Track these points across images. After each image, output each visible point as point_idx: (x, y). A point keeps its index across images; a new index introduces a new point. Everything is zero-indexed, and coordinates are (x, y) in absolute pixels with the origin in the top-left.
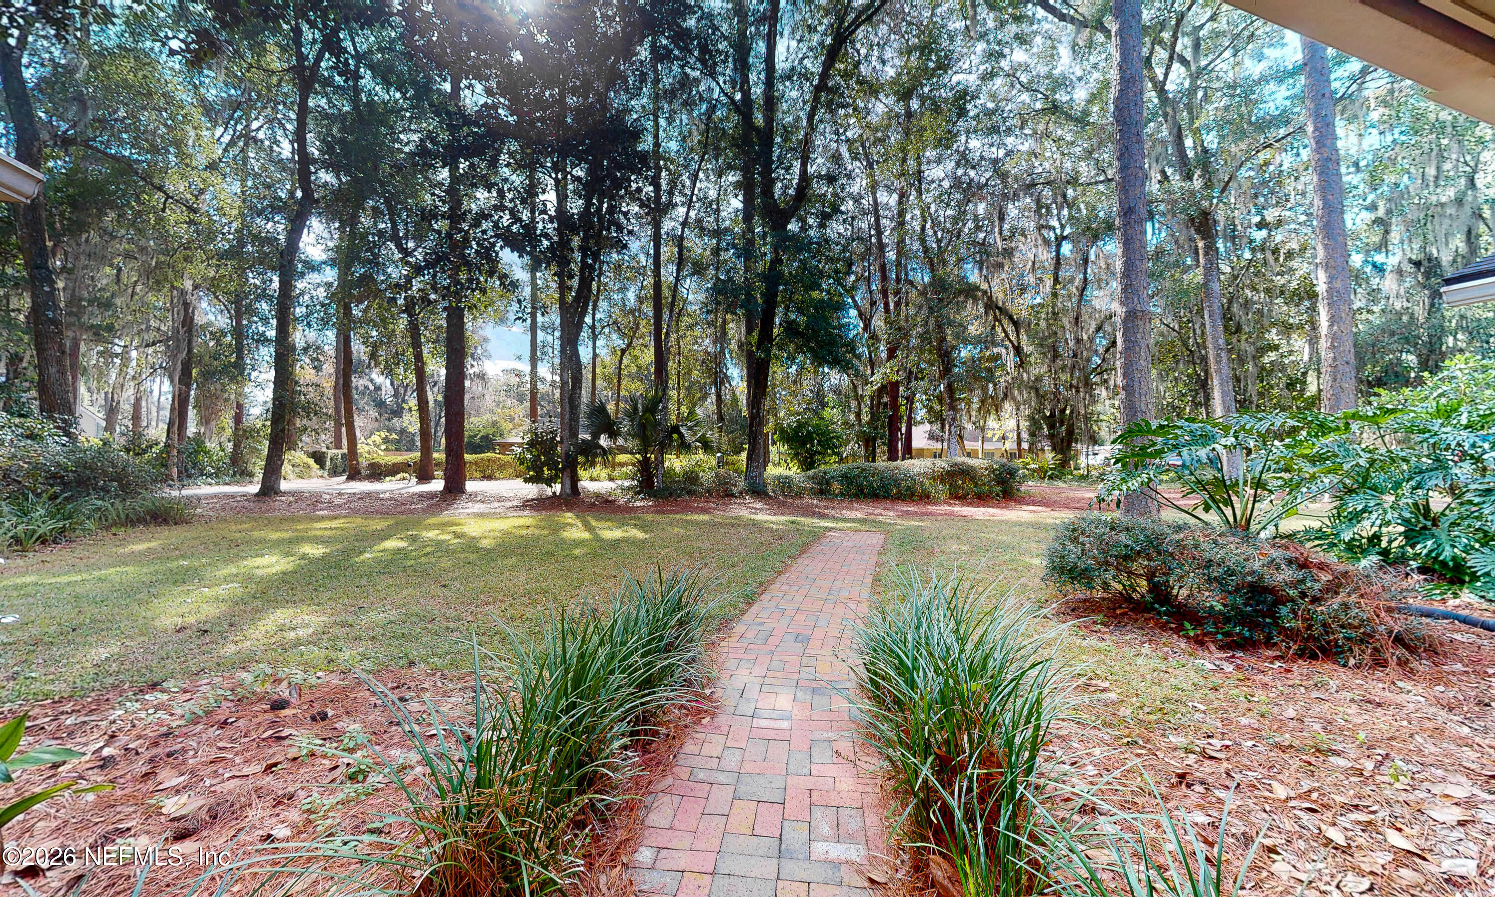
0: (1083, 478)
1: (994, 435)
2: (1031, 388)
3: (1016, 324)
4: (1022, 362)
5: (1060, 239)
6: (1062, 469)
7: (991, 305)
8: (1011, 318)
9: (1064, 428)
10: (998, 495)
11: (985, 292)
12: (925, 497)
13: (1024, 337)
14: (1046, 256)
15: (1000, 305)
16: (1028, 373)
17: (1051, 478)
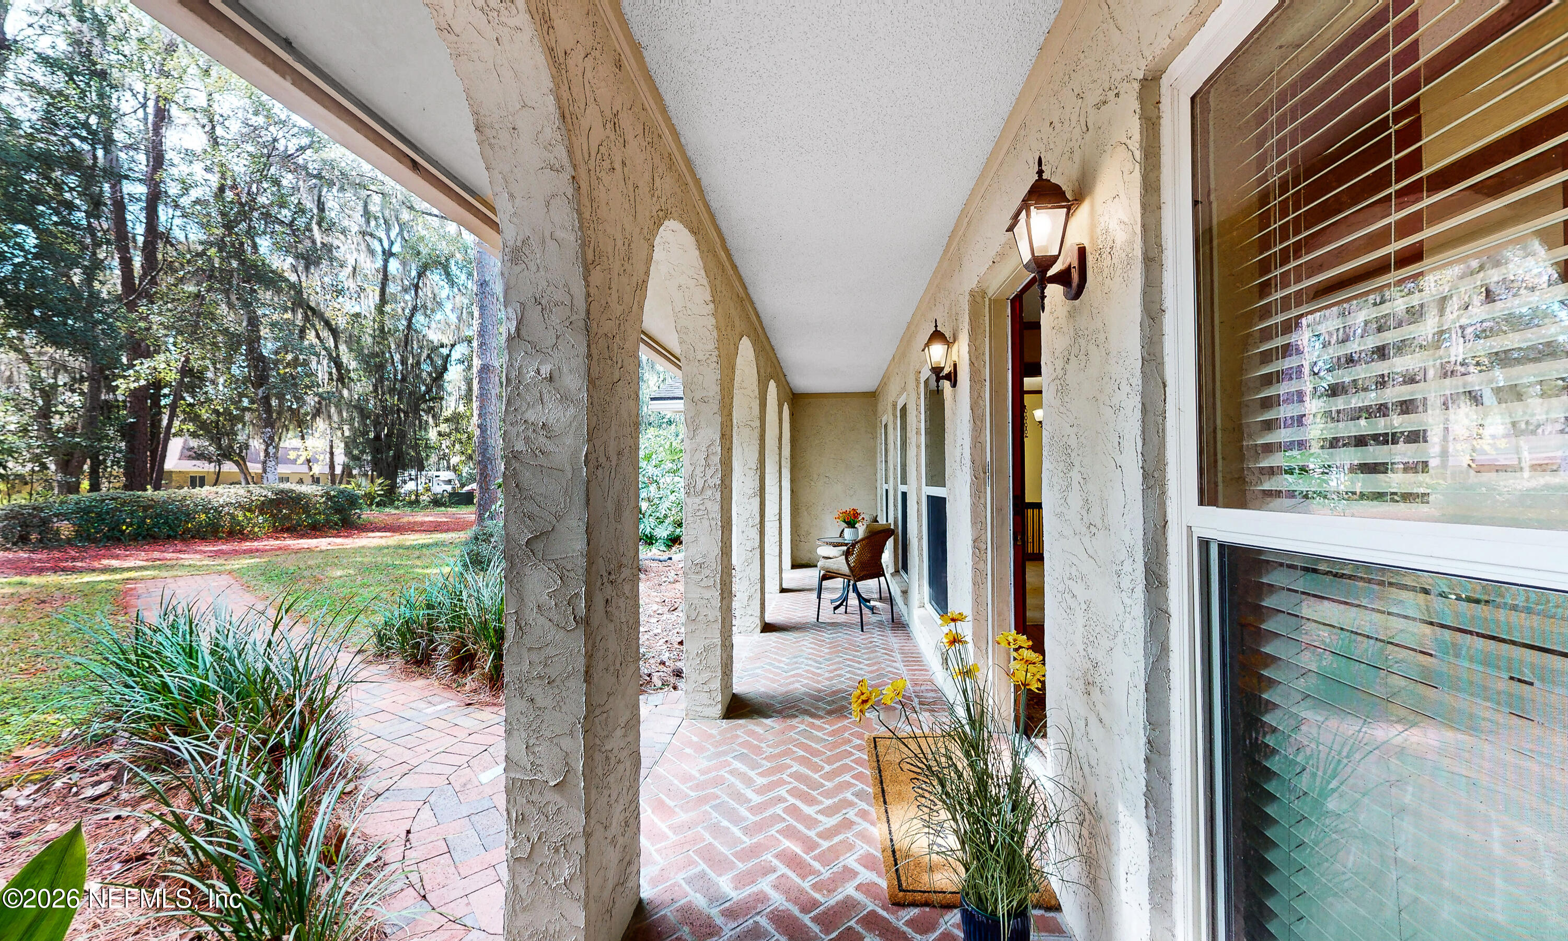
0: (411, 503)
1: (299, 456)
2: (355, 407)
3: (334, 332)
4: (342, 376)
5: (388, 254)
6: (390, 496)
7: (299, 301)
8: (327, 324)
9: (391, 453)
10: (336, 524)
11: (292, 286)
12: (236, 533)
13: (343, 348)
14: (371, 266)
15: (313, 304)
16: (349, 390)
17: (378, 505)
